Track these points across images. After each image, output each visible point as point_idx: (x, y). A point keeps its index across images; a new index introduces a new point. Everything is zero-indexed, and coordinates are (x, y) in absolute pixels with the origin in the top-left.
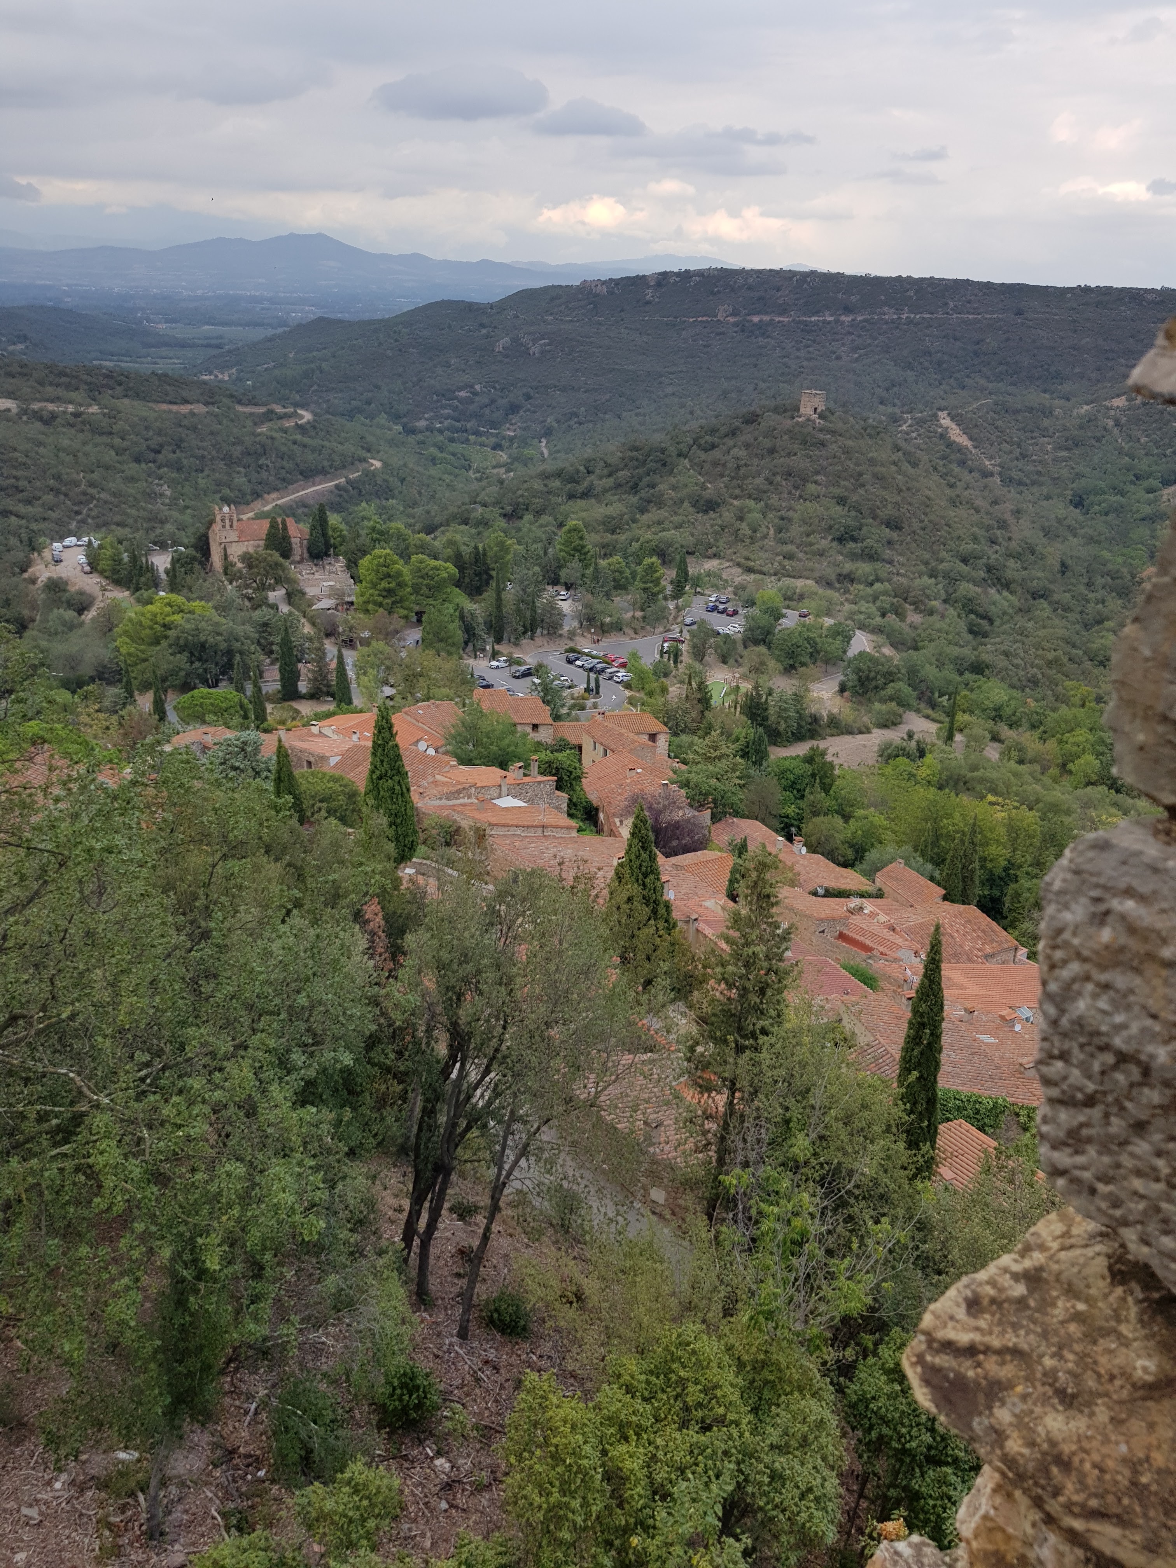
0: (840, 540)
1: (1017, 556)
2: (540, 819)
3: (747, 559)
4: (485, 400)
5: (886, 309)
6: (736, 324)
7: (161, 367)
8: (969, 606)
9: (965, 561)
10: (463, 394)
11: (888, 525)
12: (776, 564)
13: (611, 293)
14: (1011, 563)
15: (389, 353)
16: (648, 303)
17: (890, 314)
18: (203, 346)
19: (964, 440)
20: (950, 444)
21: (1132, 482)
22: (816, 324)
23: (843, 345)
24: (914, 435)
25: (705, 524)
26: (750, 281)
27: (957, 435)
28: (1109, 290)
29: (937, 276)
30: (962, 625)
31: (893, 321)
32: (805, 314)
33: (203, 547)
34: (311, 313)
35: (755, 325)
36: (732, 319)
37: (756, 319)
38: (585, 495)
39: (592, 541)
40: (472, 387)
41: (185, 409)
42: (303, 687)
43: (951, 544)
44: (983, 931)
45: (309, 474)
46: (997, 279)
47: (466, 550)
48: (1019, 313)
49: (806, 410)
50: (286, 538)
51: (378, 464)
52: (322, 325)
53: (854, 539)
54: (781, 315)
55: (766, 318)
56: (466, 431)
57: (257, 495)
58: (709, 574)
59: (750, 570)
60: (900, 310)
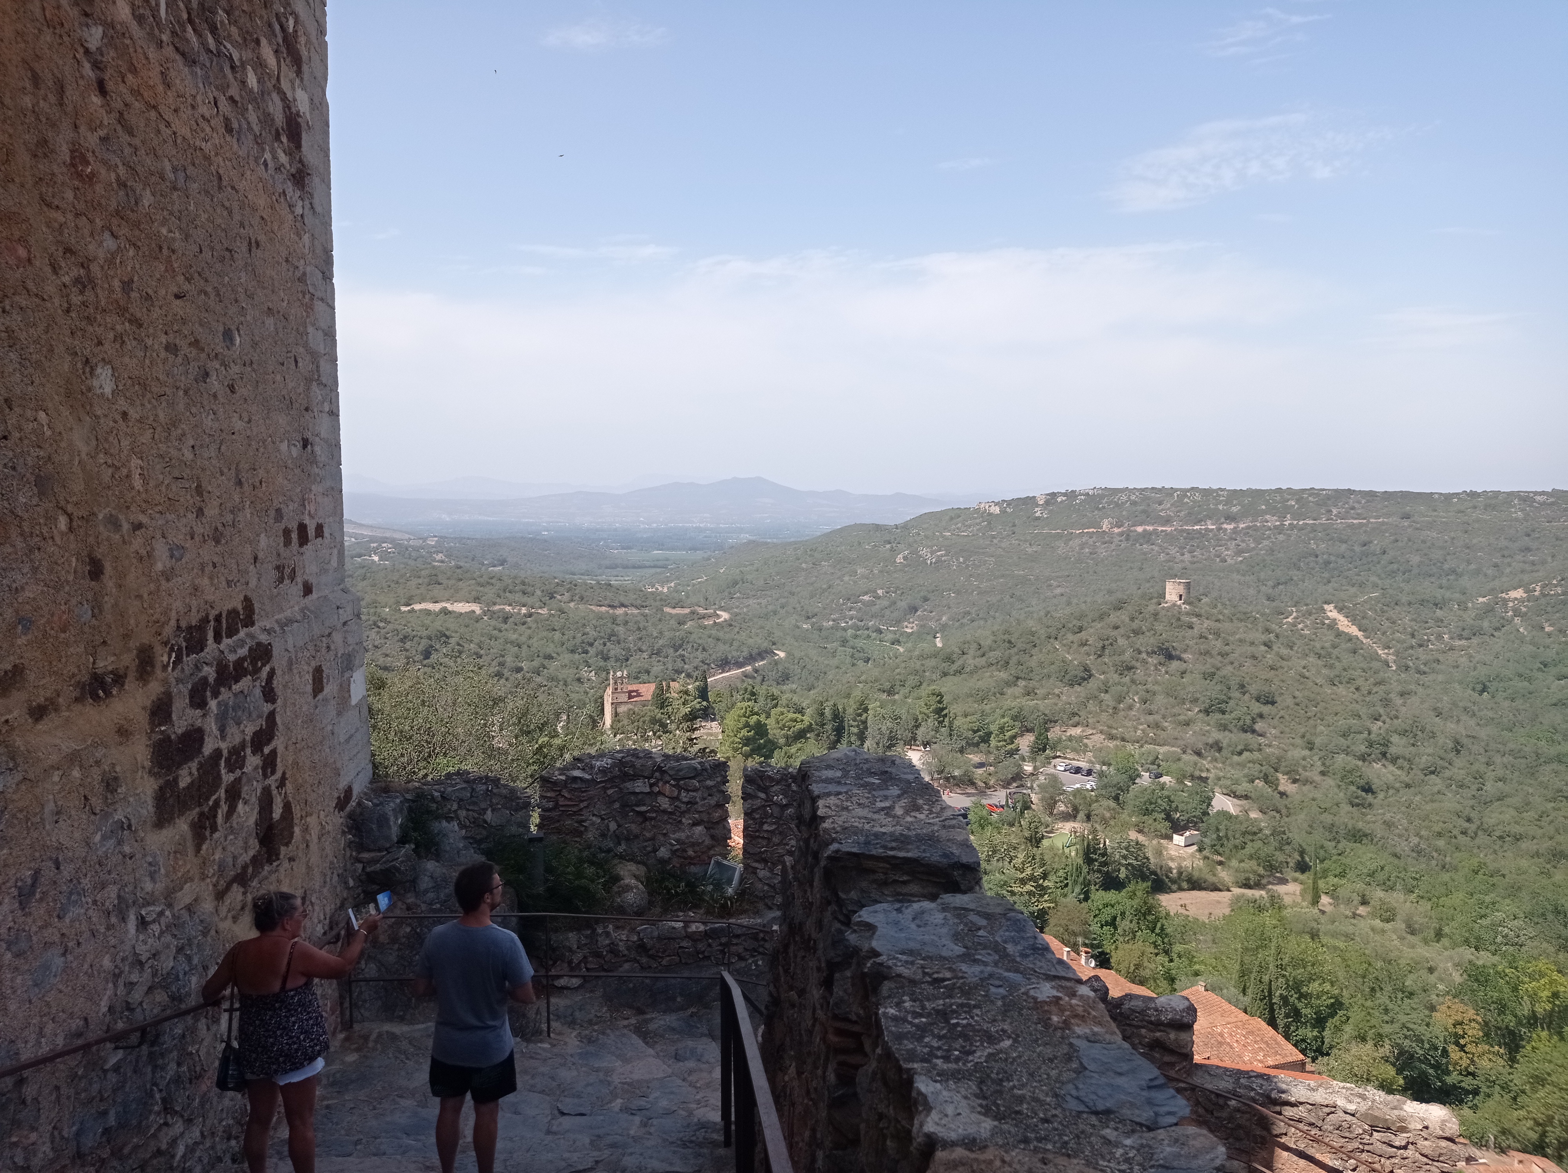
0: (1207, 712)
1: (1403, 733)
3: (1110, 727)
4: (886, 603)
5: (1268, 517)
6: (1121, 534)
8: (1349, 779)
10: (866, 598)
11: (1258, 700)
12: (1139, 732)
13: (1003, 511)
14: (1397, 739)
15: (804, 565)
16: (1038, 518)
17: (1273, 521)
18: (650, 567)
19: (1354, 631)
20: (1339, 634)
21: (1539, 669)
22: (1199, 532)
23: (1227, 549)
24: (1300, 626)
25: (1071, 696)
26: (1133, 497)
27: (1345, 625)
28: (1497, 494)
29: (1317, 487)
30: (1342, 796)
31: (1276, 527)
32: (1187, 524)
34: (745, 537)
35: (1139, 534)
36: (1116, 530)
37: (1140, 529)
38: (959, 672)
40: (875, 592)
41: (620, 611)
43: (1329, 719)
44: (1266, 1043)
46: (1379, 488)
48: (1406, 517)
49: (1172, 596)
51: (782, 654)
53: (1221, 711)
54: (1163, 525)
55: (1150, 528)
56: (868, 629)
58: (1070, 739)
59: (1112, 737)
60: (1282, 518)
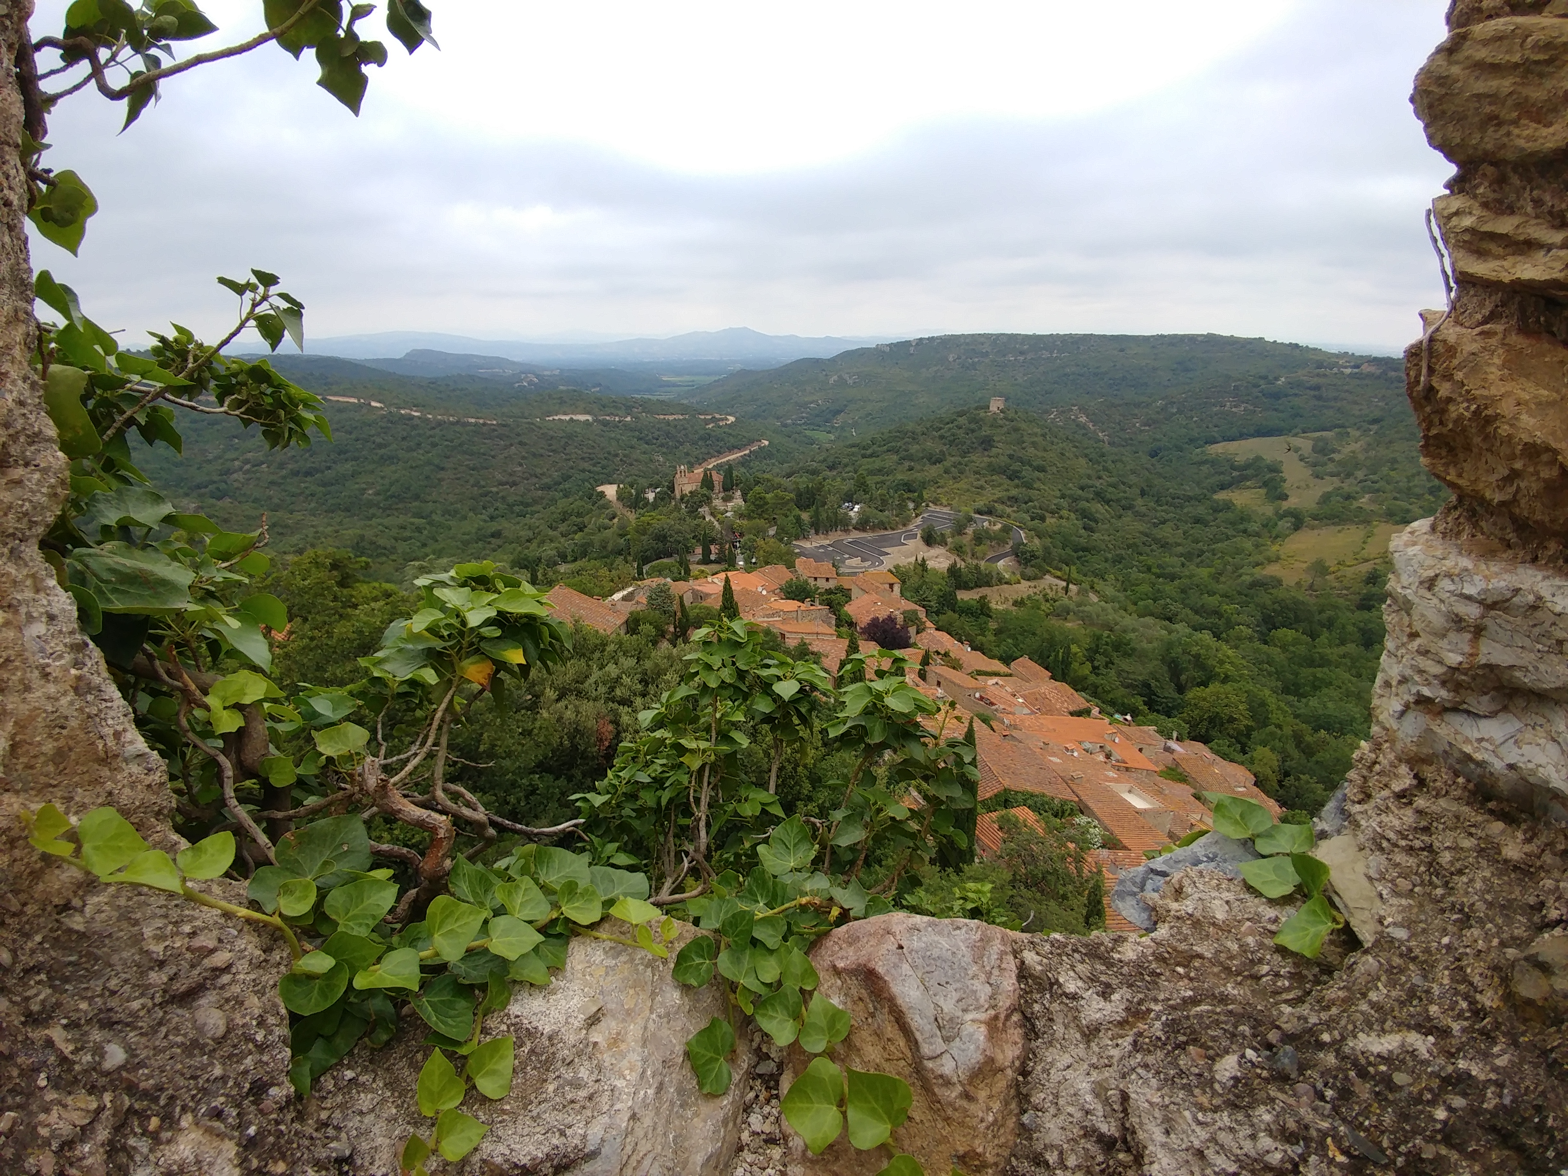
0: (1010, 478)
1: (1114, 486)
2: (816, 630)
4: (823, 408)
5: (1044, 351)
6: (961, 364)
7: (661, 398)
8: (1085, 514)
9: (1082, 488)
10: (810, 406)
11: (1038, 470)
13: (891, 350)
14: (1111, 489)
15: (776, 385)
16: (913, 354)
17: (1047, 355)
18: (684, 386)
19: (1087, 422)
20: (1078, 425)
21: (1187, 443)
22: (1004, 362)
23: (1019, 372)
24: (1057, 420)
25: (935, 470)
26: (967, 340)
27: (1083, 420)
28: (1175, 336)
30: (1080, 524)
31: (1049, 358)
32: (999, 357)
33: (672, 488)
34: (738, 367)
35: (971, 363)
36: (959, 361)
37: (972, 360)
38: (871, 456)
39: (871, 481)
41: (671, 418)
42: (713, 557)
43: (1075, 480)
44: (1068, 697)
45: (732, 449)
47: (802, 487)
48: (1122, 350)
49: (993, 408)
50: (712, 482)
51: (766, 443)
52: (743, 373)
53: (1018, 478)
54: (984, 358)
55: (978, 360)
56: (813, 425)
57: (705, 460)
60: (1051, 353)
